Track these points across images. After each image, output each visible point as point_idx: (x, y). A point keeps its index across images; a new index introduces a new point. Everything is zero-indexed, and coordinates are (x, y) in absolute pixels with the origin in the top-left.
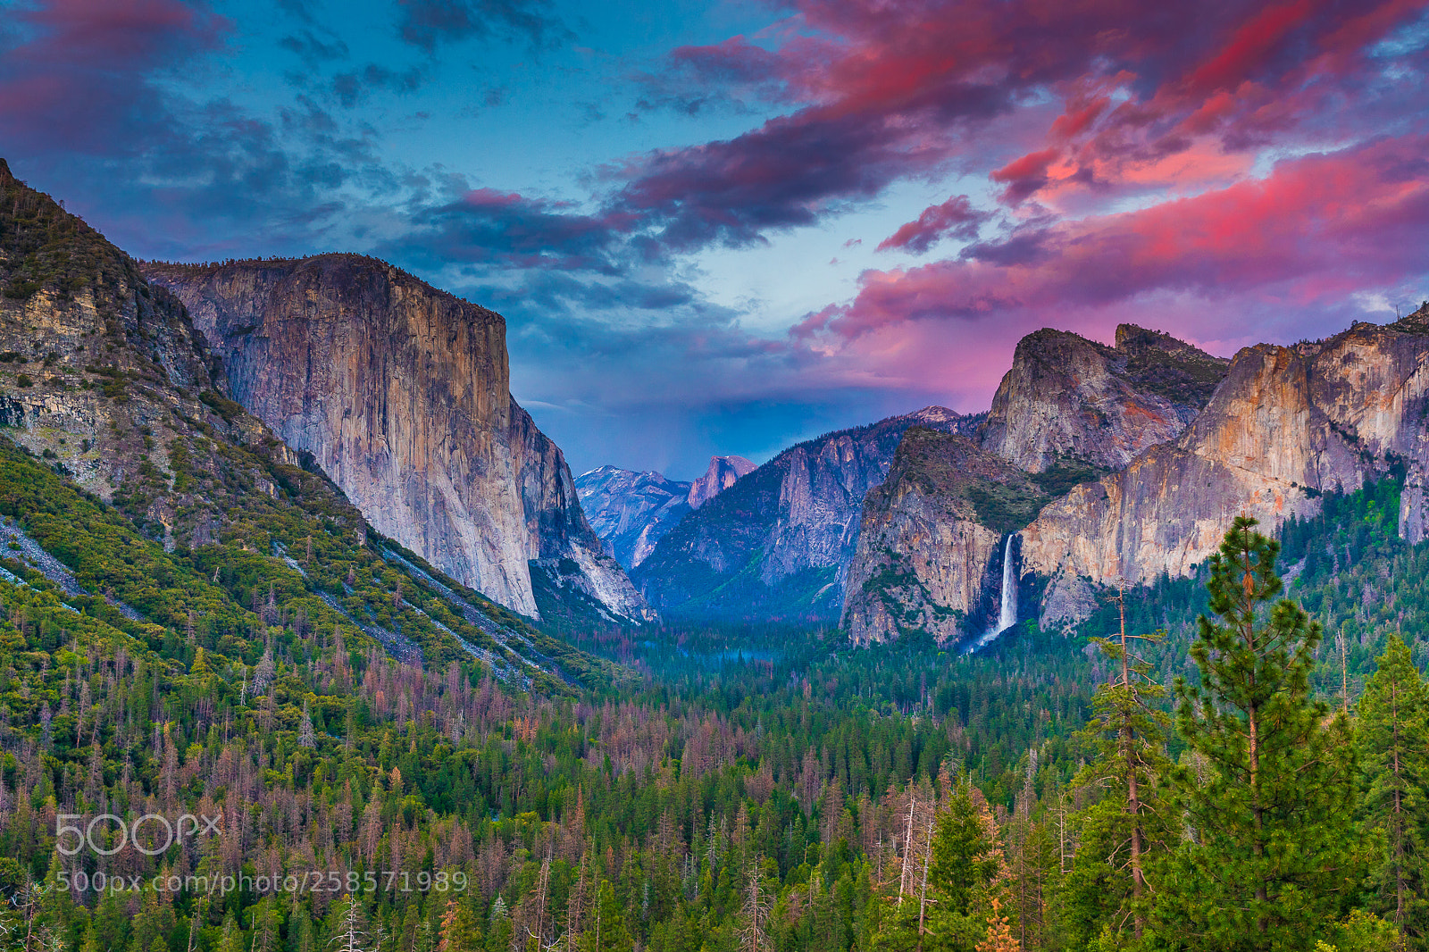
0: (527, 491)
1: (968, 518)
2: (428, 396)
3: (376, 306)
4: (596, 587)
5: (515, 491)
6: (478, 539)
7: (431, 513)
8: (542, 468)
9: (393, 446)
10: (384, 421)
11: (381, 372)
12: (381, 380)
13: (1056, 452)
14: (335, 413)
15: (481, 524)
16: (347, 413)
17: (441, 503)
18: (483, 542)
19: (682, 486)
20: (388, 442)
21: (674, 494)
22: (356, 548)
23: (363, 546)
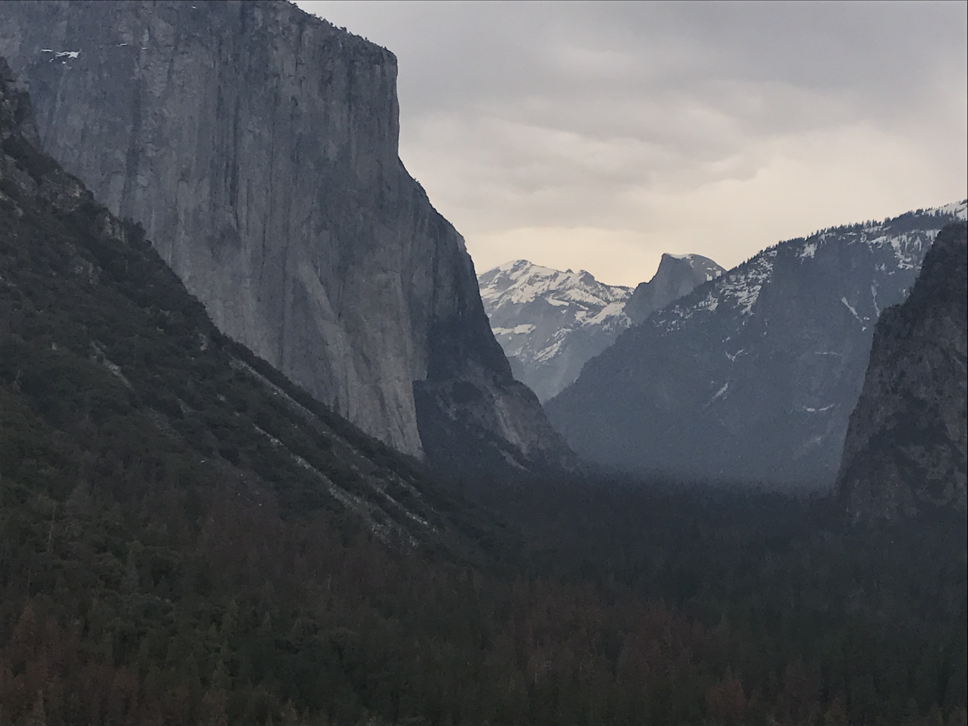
0: (415, 289)
2: (292, 157)
3: (227, 33)
5: (399, 290)
6: (349, 349)
9: (244, 221)
10: (234, 188)
11: (232, 122)
12: (231, 134)
15: (353, 331)
16: (184, 176)
18: (355, 355)
19: (619, 291)
20: (236, 216)
21: (609, 302)
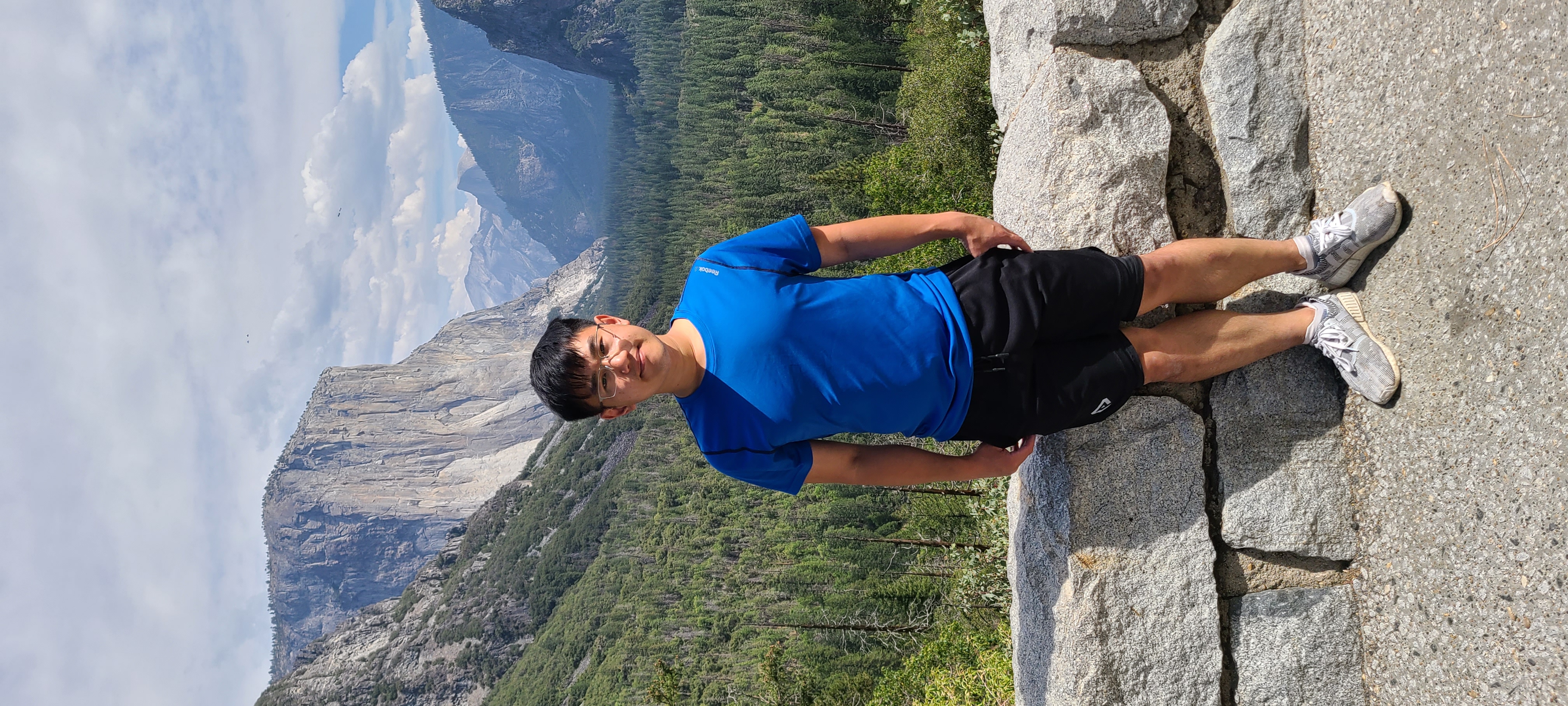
4: (572, 293)
7: (506, 432)
10: (422, 472)
17: (497, 423)
19: (484, 217)
21: (492, 224)
22: (534, 489)
23: (533, 483)
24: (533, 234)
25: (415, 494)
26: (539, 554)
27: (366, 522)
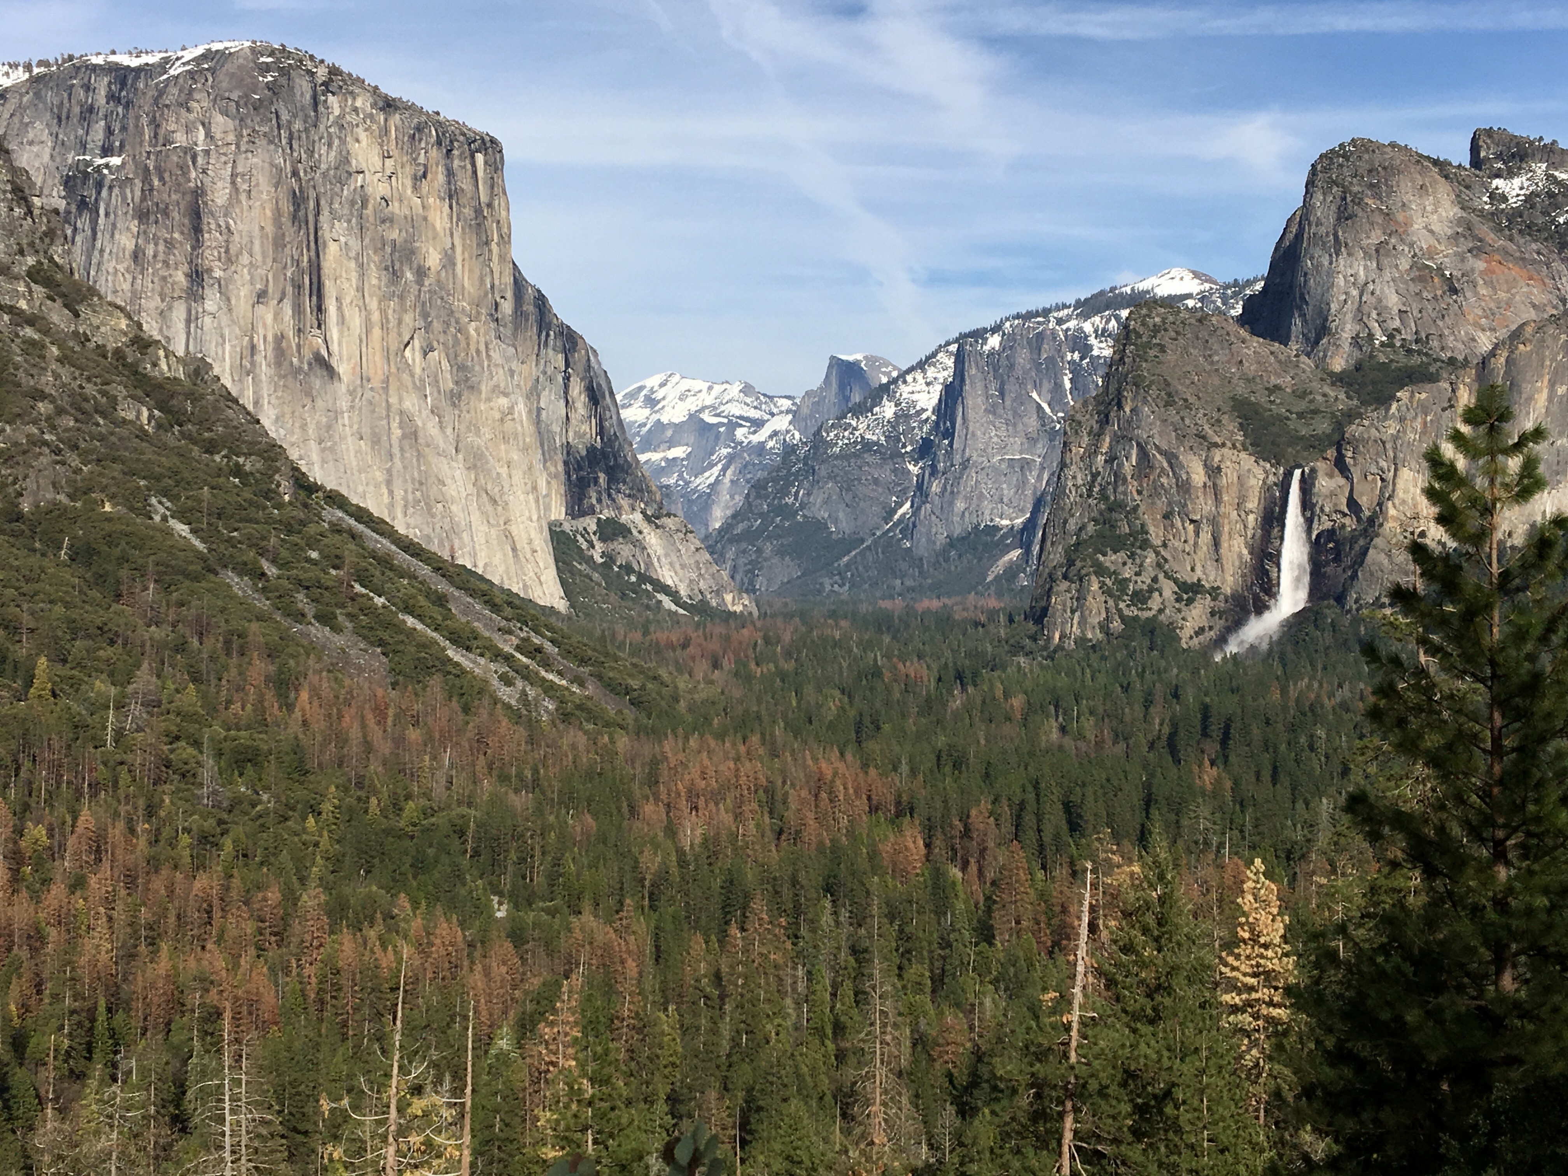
0: (544, 413)
1: (1229, 444)
2: (386, 269)
3: (298, 125)
4: (655, 560)
5: (525, 414)
6: (471, 489)
7: (396, 450)
8: (567, 378)
9: (334, 348)
10: (320, 309)
11: (312, 231)
12: (312, 244)
13: (1371, 336)
14: (242, 295)
15: (475, 466)
16: (261, 298)
17: (412, 435)
18: (478, 495)
19: (784, 402)
20: (326, 341)
21: (773, 415)
22: (280, 506)
23: (290, 503)
24: (758, 487)
25: (277, 296)
26: (157, 518)
27: (225, 215)
